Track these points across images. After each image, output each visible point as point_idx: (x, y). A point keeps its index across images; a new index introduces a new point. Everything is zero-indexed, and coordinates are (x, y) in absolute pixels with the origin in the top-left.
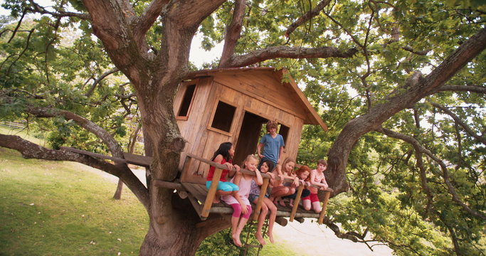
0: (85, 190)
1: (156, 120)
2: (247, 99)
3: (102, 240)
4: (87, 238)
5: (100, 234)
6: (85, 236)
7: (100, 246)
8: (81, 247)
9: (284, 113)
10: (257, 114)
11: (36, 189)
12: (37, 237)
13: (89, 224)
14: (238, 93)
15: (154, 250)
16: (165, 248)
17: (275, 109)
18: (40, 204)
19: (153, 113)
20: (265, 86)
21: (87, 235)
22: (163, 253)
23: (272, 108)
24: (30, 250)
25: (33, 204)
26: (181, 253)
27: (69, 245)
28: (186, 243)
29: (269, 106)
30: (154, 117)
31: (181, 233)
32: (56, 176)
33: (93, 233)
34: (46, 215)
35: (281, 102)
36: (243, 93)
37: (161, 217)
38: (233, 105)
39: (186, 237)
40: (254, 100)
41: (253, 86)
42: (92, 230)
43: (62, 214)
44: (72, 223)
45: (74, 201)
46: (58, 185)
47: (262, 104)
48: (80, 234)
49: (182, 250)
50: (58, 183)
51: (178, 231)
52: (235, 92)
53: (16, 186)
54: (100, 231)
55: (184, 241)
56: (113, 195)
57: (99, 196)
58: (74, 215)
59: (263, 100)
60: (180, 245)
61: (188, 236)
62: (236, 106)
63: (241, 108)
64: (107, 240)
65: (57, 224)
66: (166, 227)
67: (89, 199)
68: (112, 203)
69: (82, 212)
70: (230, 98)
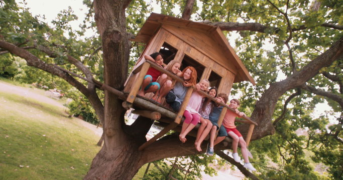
0: (80, 136)
1: (103, 15)
2: (187, 46)
3: (79, 168)
4: (70, 164)
5: (80, 164)
6: (69, 162)
7: (76, 171)
8: (63, 168)
9: (217, 65)
10: (195, 59)
11: (50, 129)
12: (38, 155)
13: (74, 156)
14: (180, 41)
15: (102, 160)
16: (109, 160)
17: (211, 60)
18: (49, 136)
19: (101, 9)
20: (203, 41)
21: (71, 162)
22: (107, 163)
23: (208, 59)
24: (31, 161)
25: (44, 136)
26: (121, 166)
27: (56, 165)
28: (127, 159)
29: (205, 57)
30: (102, 12)
31: (125, 150)
32: (66, 125)
33: (75, 162)
34: (50, 144)
35: (216, 56)
36: (184, 42)
37: (109, 129)
38: (175, 47)
39: (128, 154)
40: (192, 48)
41: (193, 39)
42: (76, 160)
43: (60, 146)
44: (64, 152)
45: (70, 140)
46: (64, 130)
47: (200, 54)
48: (67, 160)
49: (122, 164)
50: (65, 129)
51: (122, 148)
52: (178, 39)
53: (40, 124)
54: (81, 162)
55: (126, 157)
56: (97, 143)
57: (87, 141)
58: (67, 148)
59: (201, 50)
60: (122, 160)
61: (130, 155)
62: (177, 48)
63: (182, 52)
64: (83, 169)
65: (54, 150)
66: (113, 140)
67: (81, 142)
68: (95, 147)
69: (73, 148)
70: (174, 42)
